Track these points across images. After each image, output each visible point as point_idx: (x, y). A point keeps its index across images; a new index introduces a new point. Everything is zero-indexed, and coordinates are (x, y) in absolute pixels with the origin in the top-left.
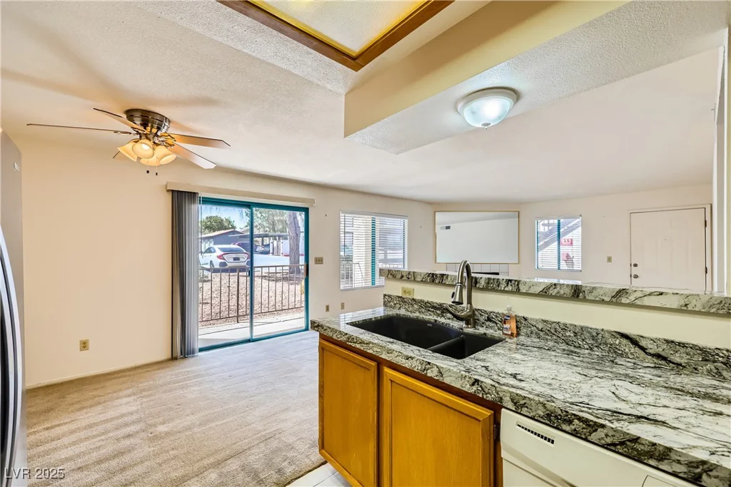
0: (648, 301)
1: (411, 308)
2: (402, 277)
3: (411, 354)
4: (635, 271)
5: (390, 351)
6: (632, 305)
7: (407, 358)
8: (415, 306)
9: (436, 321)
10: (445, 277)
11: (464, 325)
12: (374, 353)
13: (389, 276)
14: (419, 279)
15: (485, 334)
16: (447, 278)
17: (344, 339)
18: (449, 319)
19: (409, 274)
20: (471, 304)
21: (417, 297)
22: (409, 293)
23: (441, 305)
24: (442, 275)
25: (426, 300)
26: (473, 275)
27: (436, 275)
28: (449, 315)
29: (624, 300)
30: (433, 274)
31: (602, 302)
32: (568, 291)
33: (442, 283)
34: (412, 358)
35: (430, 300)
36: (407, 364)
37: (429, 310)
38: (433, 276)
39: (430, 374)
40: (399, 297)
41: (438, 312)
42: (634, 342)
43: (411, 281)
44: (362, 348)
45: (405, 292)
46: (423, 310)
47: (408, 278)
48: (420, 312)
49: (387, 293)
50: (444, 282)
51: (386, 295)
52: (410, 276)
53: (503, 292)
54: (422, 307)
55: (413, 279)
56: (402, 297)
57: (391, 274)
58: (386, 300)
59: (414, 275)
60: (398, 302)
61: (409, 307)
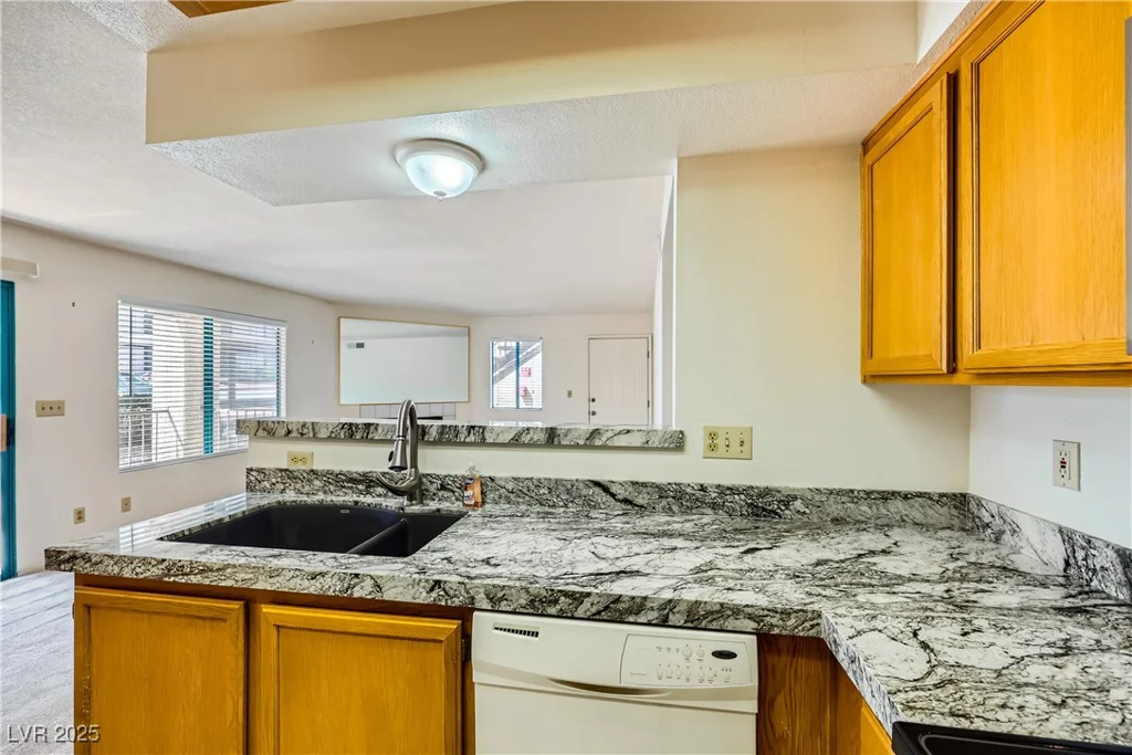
0: (619, 441)
1: (307, 488)
2: (289, 432)
3: (321, 568)
4: (594, 407)
5: (274, 573)
6: (604, 447)
7: (314, 577)
8: (317, 483)
9: (356, 503)
10: (372, 428)
11: (406, 502)
12: (239, 585)
13: (261, 432)
14: (323, 434)
15: (438, 510)
16: (376, 429)
17: (156, 571)
18: (379, 496)
19: (304, 426)
20: (416, 468)
21: (318, 466)
22: (303, 460)
23: (364, 475)
24: (368, 425)
25: (337, 469)
26: (419, 422)
27: (357, 425)
28: (380, 490)
29: (598, 442)
30: (351, 425)
31: (577, 446)
32: (542, 437)
33: (366, 439)
34: (323, 574)
35: (345, 469)
36: (312, 588)
37: (344, 487)
38: (350, 428)
39: (357, 593)
40: (281, 470)
41: (360, 487)
42: (606, 489)
43: (309, 439)
44: (207, 582)
45: (294, 460)
46: (332, 488)
47: (302, 434)
48: (325, 492)
49: (254, 466)
50: (370, 436)
51: (251, 470)
52: (305, 431)
53: (465, 444)
54: (330, 483)
55: (311, 435)
56: (287, 470)
57: (264, 429)
58: (253, 478)
59: (313, 429)
60: (279, 480)
61: (303, 486)
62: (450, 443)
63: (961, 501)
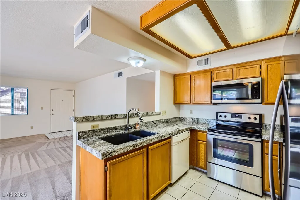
1: (99, 134)
2: (94, 119)
4: (52, 112)
8: (102, 132)
9: (115, 134)
10: (117, 116)
12: (147, 144)
13: (84, 120)
16: (118, 116)
18: (118, 131)
22: (96, 127)
23: (114, 127)
24: (116, 115)
25: (107, 127)
27: (113, 115)
28: (118, 130)
30: (112, 115)
33: (115, 118)
35: (109, 127)
37: (109, 131)
40: (91, 130)
41: (114, 130)
42: (153, 122)
43: (100, 120)
44: (142, 146)
45: (93, 127)
46: (106, 132)
47: (98, 119)
49: (81, 131)
50: (116, 117)
51: (80, 132)
52: (99, 118)
53: (135, 117)
54: (106, 131)
55: (101, 119)
56: (93, 130)
57: (85, 119)
58: (80, 135)
59: (102, 117)
60: (90, 133)
61: (98, 134)
62: (132, 117)
63: (179, 118)
